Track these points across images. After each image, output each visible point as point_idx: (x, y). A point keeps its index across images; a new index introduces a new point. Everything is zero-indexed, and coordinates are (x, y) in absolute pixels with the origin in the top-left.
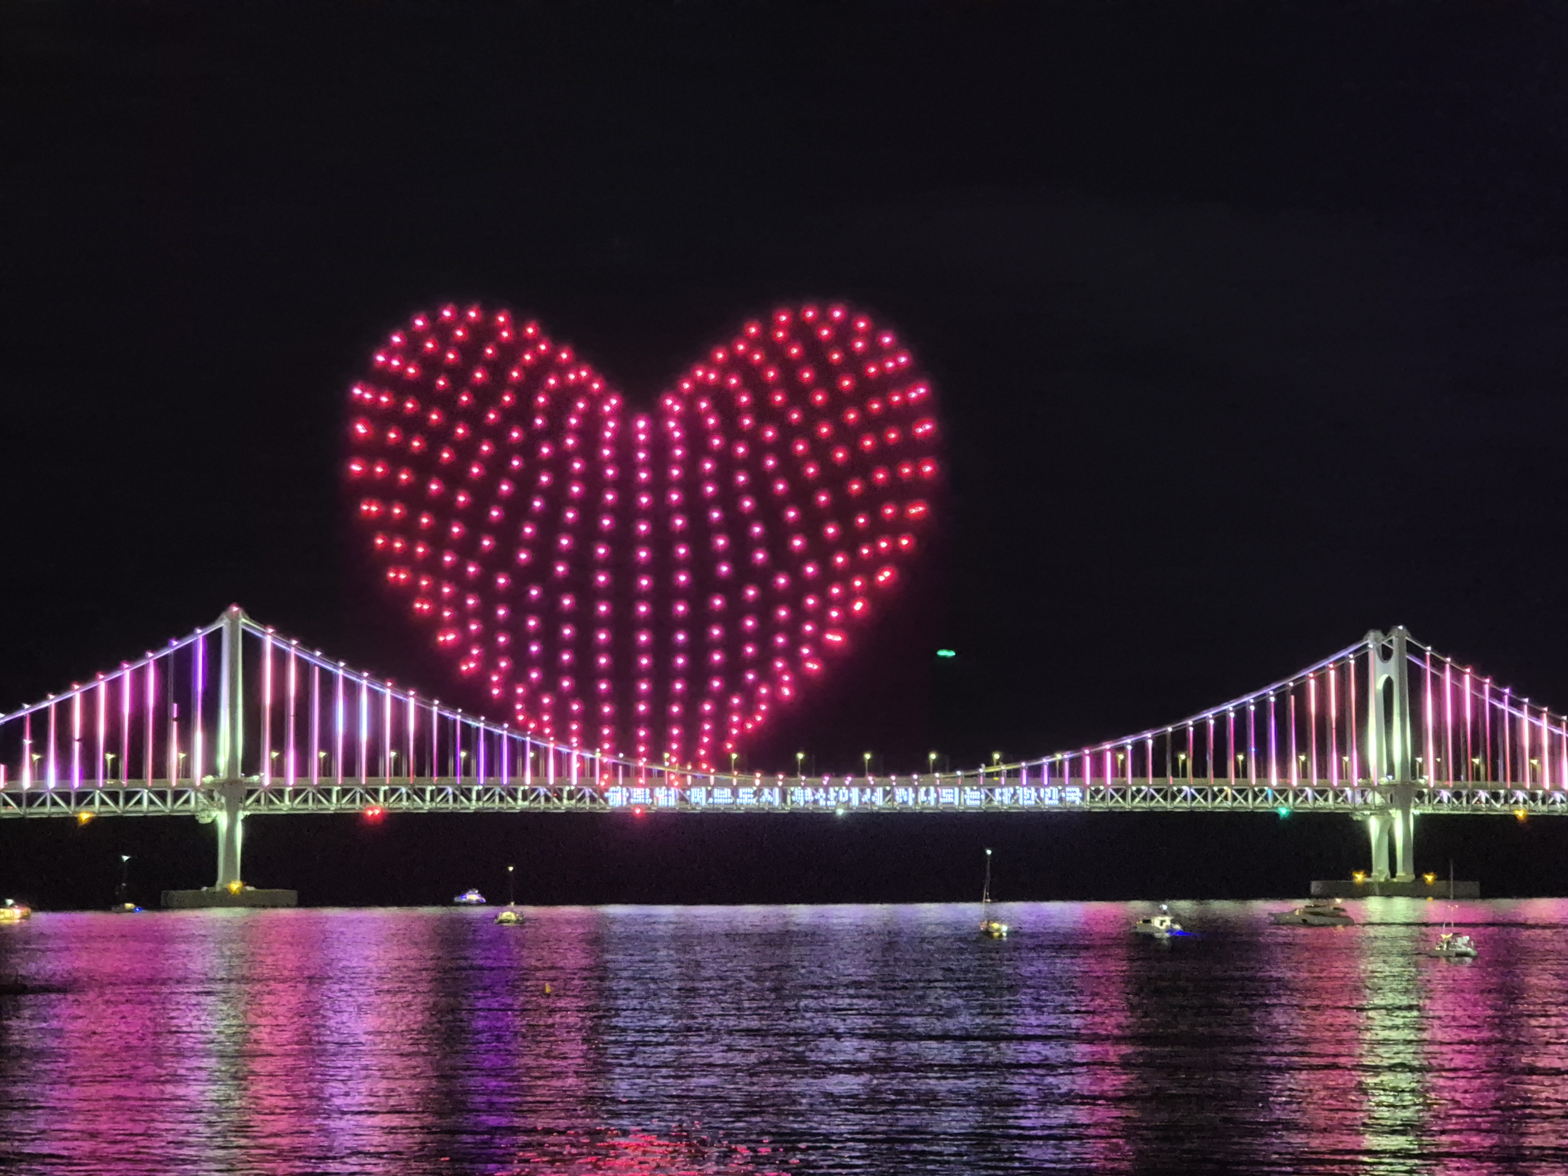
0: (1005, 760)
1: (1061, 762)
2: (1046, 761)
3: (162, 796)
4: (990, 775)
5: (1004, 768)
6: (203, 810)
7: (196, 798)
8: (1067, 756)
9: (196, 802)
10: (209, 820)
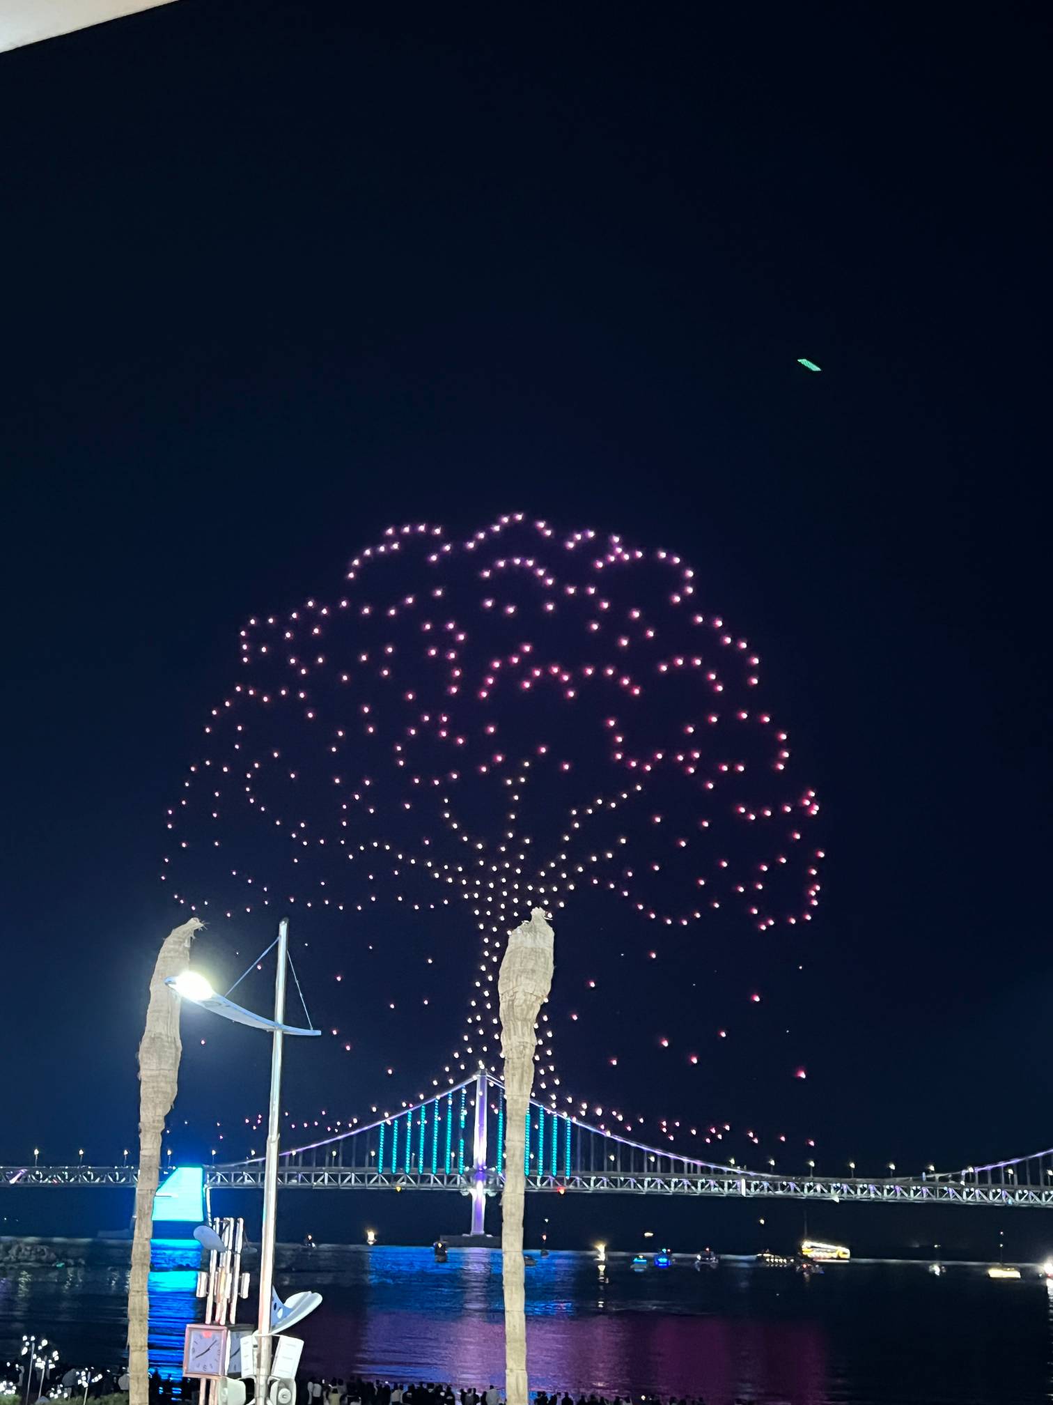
0: (937, 1171)
1: (973, 1174)
2: (964, 1172)
3: (442, 1179)
4: (928, 1179)
5: (938, 1176)
6: (463, 1188)
7: (461, 1180)
8: (978, 1170)
9: (461, 1183)
10: (465, 1194)
